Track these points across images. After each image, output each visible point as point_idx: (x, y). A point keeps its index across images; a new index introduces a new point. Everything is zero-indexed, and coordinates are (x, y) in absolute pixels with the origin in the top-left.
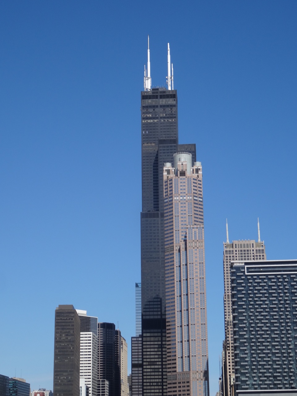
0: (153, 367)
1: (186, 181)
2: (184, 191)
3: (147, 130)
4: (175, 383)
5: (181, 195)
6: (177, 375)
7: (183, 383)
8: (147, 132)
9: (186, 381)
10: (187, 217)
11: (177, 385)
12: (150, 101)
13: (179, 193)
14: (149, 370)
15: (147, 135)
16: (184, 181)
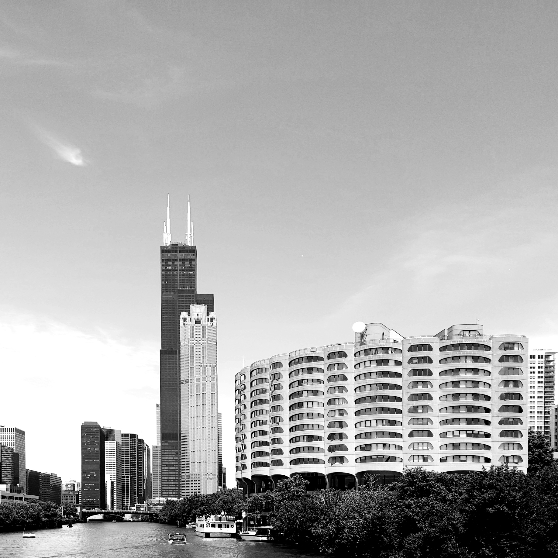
0: (171, 468)
1: (201, 328)
2: (199, 336)
3: (167, 280)
4: (189, 481)
5: (196, 339)
6: (190, 475)
7: (195, 481)
8: (166, 282)
9: (197, 479)
10: (202, 357)
11: (190, 482)
12: (169, 255)
13: (194, 338)
14: (167, 470)
15: (167, 285)
16: (199, 328)
